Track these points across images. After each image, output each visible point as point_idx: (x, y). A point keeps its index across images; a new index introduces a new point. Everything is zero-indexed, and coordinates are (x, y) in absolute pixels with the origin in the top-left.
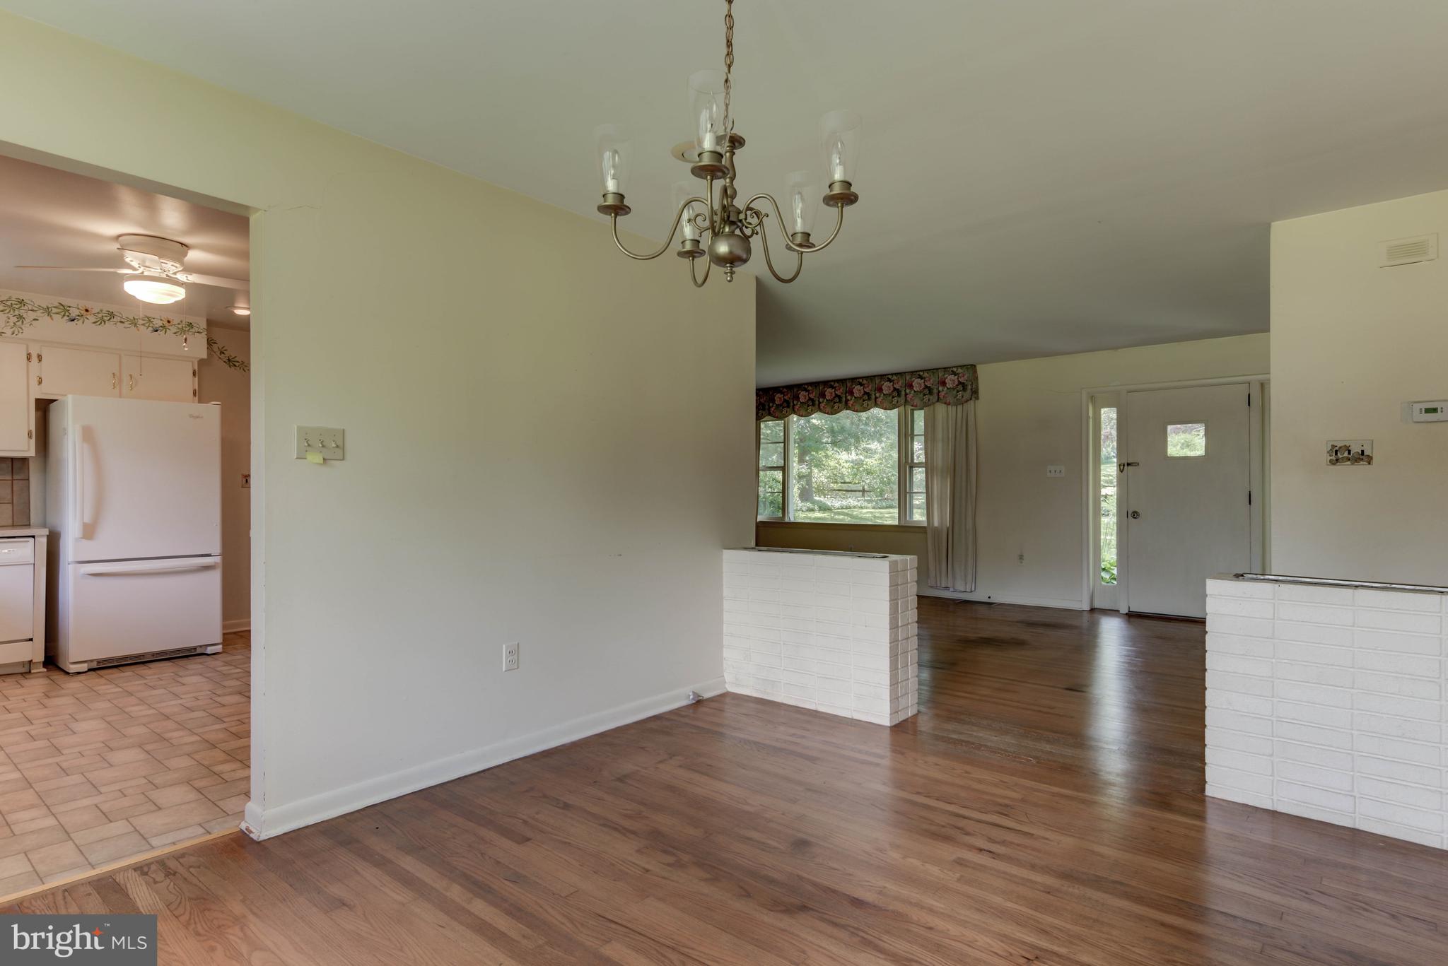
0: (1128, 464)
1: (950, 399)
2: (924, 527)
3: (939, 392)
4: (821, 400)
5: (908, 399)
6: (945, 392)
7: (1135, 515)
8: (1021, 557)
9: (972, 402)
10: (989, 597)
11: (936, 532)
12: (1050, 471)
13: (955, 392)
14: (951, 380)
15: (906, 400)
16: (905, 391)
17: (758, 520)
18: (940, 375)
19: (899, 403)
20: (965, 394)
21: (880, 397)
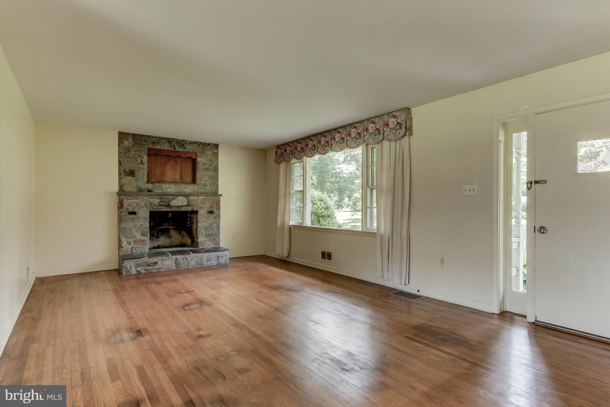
0: (536, 182)
1: (391, 136)
2: (376, 233)
3: (384, 132)
4: (319, 146)
5: (365, 139)
6: (388, 132)
7: (542, 230)
8: (442, 261)
9: (407, 138)
10: (418, 291)
11: (382, 237)
12: (466, 190)
13: (395, 131)
14: (392, 122)
15: (364, 140)
16: (363, 134)
17: (290, 224)
18: (385, 119)
19: (360, 143)
20: (401, 131)
21: (349, 140)
